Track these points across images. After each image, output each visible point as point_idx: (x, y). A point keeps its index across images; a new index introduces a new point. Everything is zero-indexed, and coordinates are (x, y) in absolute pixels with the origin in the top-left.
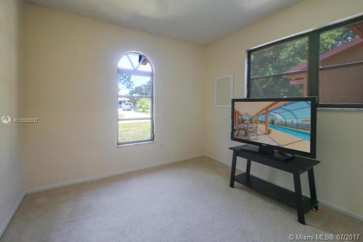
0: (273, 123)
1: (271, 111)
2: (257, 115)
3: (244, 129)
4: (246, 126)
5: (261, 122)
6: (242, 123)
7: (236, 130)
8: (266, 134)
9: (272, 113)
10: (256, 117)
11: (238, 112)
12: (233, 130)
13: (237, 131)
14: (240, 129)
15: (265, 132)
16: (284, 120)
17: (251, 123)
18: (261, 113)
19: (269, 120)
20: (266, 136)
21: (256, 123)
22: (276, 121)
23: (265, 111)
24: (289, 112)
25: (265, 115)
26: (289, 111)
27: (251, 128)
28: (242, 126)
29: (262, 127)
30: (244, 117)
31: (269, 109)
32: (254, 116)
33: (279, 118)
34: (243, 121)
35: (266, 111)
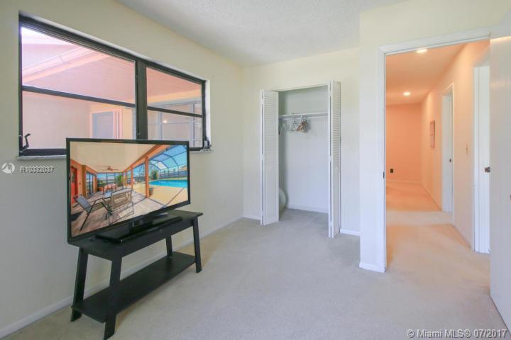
0: (154, 176)
1: (152, 159)
2: (132, 168)
3: (103, 204)
4: (108, 195)
5: (139, 179)
6: (98, 190)
7: (78, 214)
8: (146, 197)
9: (153, 162)
10: (129, 173)
11: (84, 167)
12: (72, 218)
13: (84, 214)
14: (90, 209)
15: (144, 195)
16: (167, 170)
17: (120, 185)
18: (138, 164)
19: (150, 174)
20: (147, 200)
21: (130, 184)
22: (159, 173)
23: (143, 161)
24: (171, 159)
25: (144, 166)
26: (171, 157)
27: (119, 196)
28: (97, 198)
29: (139, 188)
30: (102, 177)
31: (150, 156)
32: (126, 171)
33: (161, 167)
34: (99, 187)
35: (145, 160)
